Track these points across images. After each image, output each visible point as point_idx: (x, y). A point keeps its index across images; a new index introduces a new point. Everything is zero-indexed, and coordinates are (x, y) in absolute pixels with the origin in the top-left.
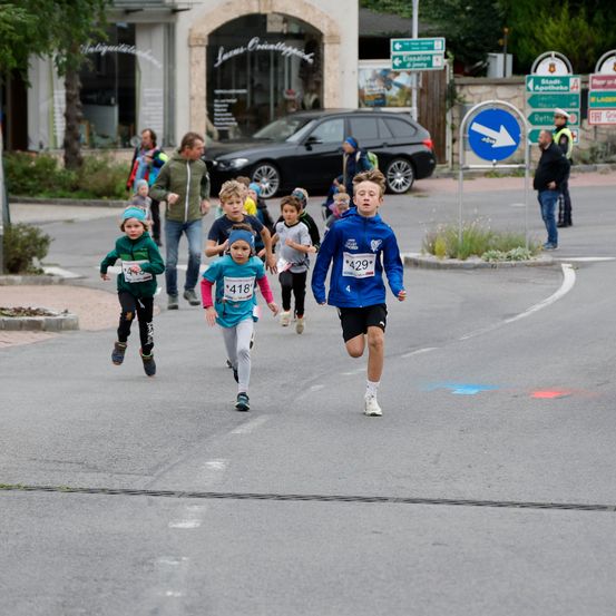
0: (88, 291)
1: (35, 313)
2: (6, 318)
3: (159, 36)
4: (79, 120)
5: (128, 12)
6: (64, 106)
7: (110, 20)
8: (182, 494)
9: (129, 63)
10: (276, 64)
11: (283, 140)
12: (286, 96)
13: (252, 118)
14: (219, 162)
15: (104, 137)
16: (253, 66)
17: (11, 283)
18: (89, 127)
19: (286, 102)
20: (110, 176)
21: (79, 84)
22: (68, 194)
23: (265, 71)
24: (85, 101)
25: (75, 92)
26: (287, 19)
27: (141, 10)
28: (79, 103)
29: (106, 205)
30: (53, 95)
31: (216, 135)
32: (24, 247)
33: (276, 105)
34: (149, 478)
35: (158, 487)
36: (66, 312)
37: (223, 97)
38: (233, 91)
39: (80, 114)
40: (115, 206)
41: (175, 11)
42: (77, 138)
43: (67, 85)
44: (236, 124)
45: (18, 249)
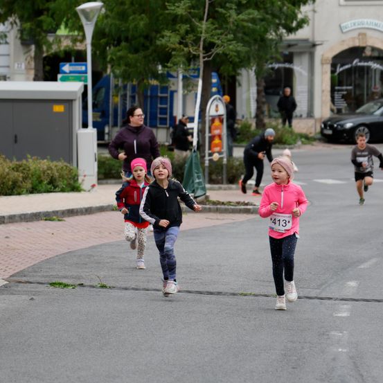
1: (247, 204)
2: (232, 207)
3: (305, 59)
4: (264, 103)
5: (289, 46)
6: (255, 96)
7: (280, 50)
8: (336, 299)
9: (289, 73)
10: (368, 73)
11: (372, 114)
12: (374, 90)
13: (355, 102)
14: (338, 125)
15: (276, 112)
16: (355, 74)
17: (230, 189)
18: (269, 107)
19: (373, 93)
20: (280, 132)
21: (264, 84)
23: (362, 77)
24: (266, 93)
25: (261, 88)
26: (373, 49)
27: (296, 45)
28: (263, 94)
30: (249, 90)
31: (336, 111)
32: (237, 170)
33: (367, 95)
34: (318, 291)
35: (323, 295)
37: (339, 91)
38: (344, 88)
39: (264, 100)
41: (314, 45)
42: (263, 113)
43: (258, 85)
44: (346, 105)
45: (234, 171)
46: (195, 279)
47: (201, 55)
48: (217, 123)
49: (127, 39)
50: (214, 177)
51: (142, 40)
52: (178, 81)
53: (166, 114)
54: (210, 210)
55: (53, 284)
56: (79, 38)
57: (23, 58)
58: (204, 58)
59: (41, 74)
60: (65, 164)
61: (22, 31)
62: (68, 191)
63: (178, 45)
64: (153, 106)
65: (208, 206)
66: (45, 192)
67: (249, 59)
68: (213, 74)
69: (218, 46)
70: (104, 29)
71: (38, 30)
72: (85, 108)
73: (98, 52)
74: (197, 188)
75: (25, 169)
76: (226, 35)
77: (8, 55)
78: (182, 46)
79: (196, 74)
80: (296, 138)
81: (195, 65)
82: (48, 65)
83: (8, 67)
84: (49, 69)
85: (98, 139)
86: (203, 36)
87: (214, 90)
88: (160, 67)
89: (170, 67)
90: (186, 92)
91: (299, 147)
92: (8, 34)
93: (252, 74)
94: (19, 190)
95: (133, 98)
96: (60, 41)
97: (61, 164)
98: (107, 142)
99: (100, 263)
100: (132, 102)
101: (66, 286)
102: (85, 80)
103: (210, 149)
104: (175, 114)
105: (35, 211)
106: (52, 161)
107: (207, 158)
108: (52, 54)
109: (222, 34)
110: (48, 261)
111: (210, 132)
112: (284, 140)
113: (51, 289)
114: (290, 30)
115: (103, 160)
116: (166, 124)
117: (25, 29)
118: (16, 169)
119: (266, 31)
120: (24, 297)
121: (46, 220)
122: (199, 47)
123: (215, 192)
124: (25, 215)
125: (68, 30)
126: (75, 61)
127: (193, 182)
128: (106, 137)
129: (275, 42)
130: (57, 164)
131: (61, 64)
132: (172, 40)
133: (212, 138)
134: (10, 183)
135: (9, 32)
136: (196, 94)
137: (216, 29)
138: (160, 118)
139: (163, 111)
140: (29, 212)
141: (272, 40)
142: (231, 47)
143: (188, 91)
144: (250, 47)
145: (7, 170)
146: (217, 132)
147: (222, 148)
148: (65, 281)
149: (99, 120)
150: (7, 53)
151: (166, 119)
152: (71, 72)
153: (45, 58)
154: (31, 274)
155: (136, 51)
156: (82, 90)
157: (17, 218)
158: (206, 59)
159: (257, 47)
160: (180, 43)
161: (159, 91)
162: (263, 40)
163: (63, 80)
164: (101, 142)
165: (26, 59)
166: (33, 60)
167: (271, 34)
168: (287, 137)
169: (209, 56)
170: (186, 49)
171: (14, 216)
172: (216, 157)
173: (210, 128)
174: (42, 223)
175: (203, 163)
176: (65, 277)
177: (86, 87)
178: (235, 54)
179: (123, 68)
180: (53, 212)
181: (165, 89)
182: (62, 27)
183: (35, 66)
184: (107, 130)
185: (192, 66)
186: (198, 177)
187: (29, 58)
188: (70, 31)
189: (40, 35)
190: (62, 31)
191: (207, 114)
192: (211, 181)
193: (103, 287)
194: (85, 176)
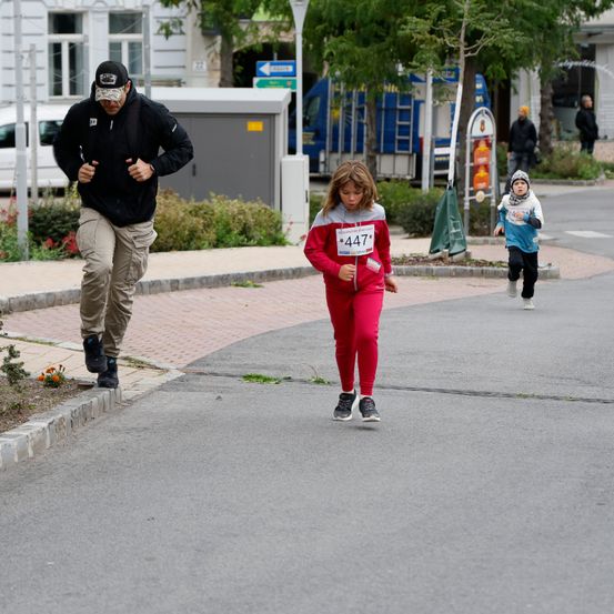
0: (560, 249)
4: (551, 119)
5: (590, 35)
6: (539, 108)
7: (576, 42)
9: (590, 74)
15: (569, 132)
17: (501, 243)
18: (558, 124)
20: (574, 161)
21: (551, 91)
22: (540, 175)
24: (555, 104)
25: (548, 97)
28: (551, 105)
29: (570, 184)
30: (530, 99)
36: (550, 265)
39: (551, 114)
40: (577, 185)
42: (549, 133)
43: (542, 92)
46: (451, 373)
47: (462, 49)
48: (482, 147)
49: (352, 27)
50: (477, 225)
51: (375, 27)
52: (426, 88)
53: (408, 134)
54: (471, 274)
55: (248, 377)
56: (285, 25)
57: (204, 54)
58: (466, 52)
59: (230, 78)
60: (264, 206)
61: (203, 16)
62: (268, 245)
63: (428, 36)
64: (390, 123)
65: (469, 268)
66: (235, 246)
67: (531, 54)
68: (477, 76)
69: (487, 35)
70: (321, 12)
71: (227, 13)
72: (292, 125)
73: (311, 46)
74: (454, 242)
75: (206, 214)
76: (499, 20)
77: (184, 50)
78: (434, 36)
79: (453, 77)
80: (599, 169)
81: (451, 63)
82: (240, 64)
83: (184, 67)
84: (242, 70)
85: (310, 172)
86: (465, 21)
87: (479, 99)
88: (400, 68)
89: (415, 67)
90: (438, 102)
91: (602, 183)
92: (183, 20)
93: (535, 75)
94: (199, 244)
95: (361, 111)
96: (257, 29)
97: (257, 206)
98: (323, 174)
99: (314, 348)
100: (359, 118)
101: (266, 380)
102: (294, 86)
103: (471, 185)
104: (420, 135)
105: (221, 273)
106: (245, 202)
107: (467, 198)
108: (245, 49)
109: (492, 18)
110: (239, 344)
111: (472, 160)
112: (579, 173)
113: (246, 383)
114: (592, 12)
115: (316, 200)
116: (408, 149)
117: (207, 13)
118: (195, 212)
119: (556, 13)
120: (207, 395)
121: (237, 285)
122: (459, 37)
123: (479, 247)
124: (207, 278)
125: (269, 13)
126: (279, 59)
127: (447, 233)
128: (322, 168)
129: (568, 30)
130: (253, 206)
131: (259, 62)
132: (419, 27)
133: (474, 170)
134: (187, 233)
135: (184, 17)
136: (453, 106)
137: (483, 11)
138: (400, 141)
139: (404, 130)
140: (214, 274)
141: (564, 26)
142: (505, 36)
143: (440, 101)
144: (532, 36)
145: (182, 214)
146: (482, 160)
147: (490, 184)
148: (264, 373)
149: (312, 143)
150: (181, 48)
151: (408, 141)
152: (272, 75)
153: (235, 55)
154: (216, 362)
155: (366, 43)
156: (289, 100)
157: (196, 283)
158: (469, 54)
159: (542, 37)
160: (432, 32)
161: (398, 102)
162: (551, 26)
163: (261, 85)
164: (314, 175)
165: (209, 56)
166: (219, 56)
167: (563, 18)
168: (585, 168)
169: (473, 51)
170: (439, 40)
171: (193, 279)
172: (480, 196)
173: (472, 154)
174: (232, 289)
175: (462, 205)
176: (265, 368)
177: (294, 95)
178: (511, 47)
179: (347, 67)
180: (247, 274)
181: (406, 99)
182: (261, 9)
183: (222, 65)
184: (322, 157)
185: (447, 65)
186: (455, 226)
187: (212, 55)
188: (272, 15)
189: (229, 21)
190: (261, 16)
191: (468, 135)
192: (473, 232)
193: (319, 382)
194: (291, 223)
